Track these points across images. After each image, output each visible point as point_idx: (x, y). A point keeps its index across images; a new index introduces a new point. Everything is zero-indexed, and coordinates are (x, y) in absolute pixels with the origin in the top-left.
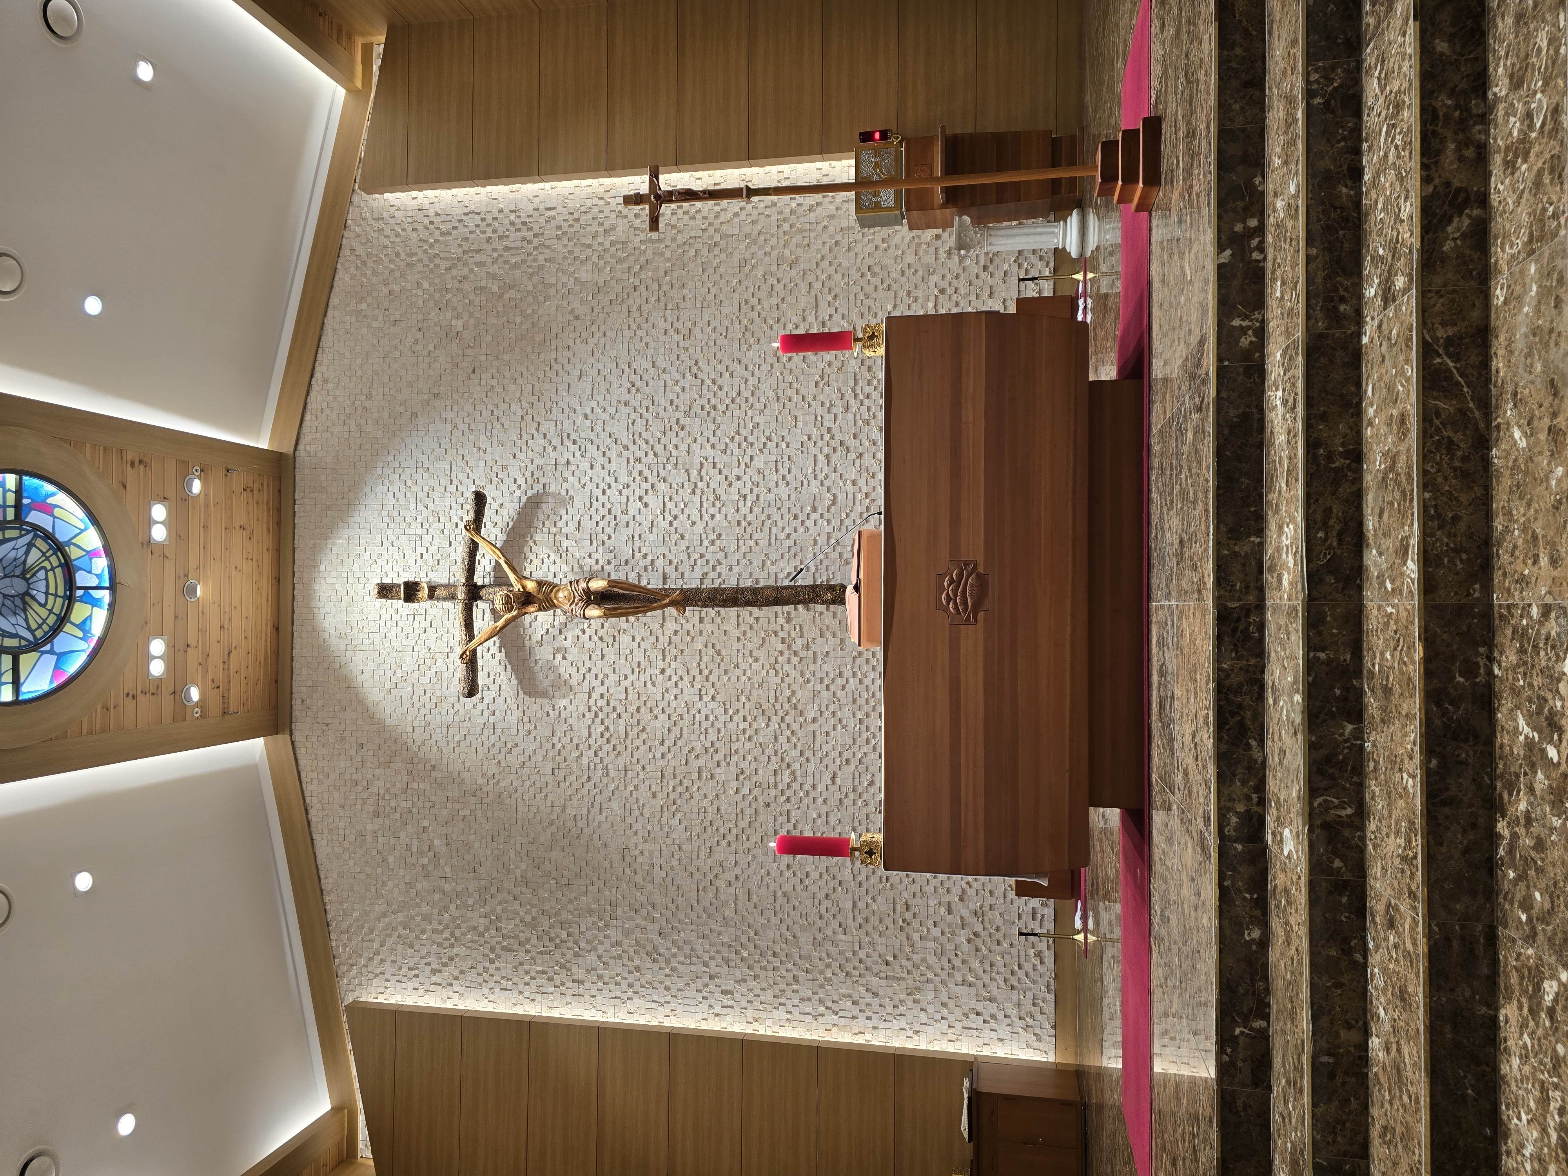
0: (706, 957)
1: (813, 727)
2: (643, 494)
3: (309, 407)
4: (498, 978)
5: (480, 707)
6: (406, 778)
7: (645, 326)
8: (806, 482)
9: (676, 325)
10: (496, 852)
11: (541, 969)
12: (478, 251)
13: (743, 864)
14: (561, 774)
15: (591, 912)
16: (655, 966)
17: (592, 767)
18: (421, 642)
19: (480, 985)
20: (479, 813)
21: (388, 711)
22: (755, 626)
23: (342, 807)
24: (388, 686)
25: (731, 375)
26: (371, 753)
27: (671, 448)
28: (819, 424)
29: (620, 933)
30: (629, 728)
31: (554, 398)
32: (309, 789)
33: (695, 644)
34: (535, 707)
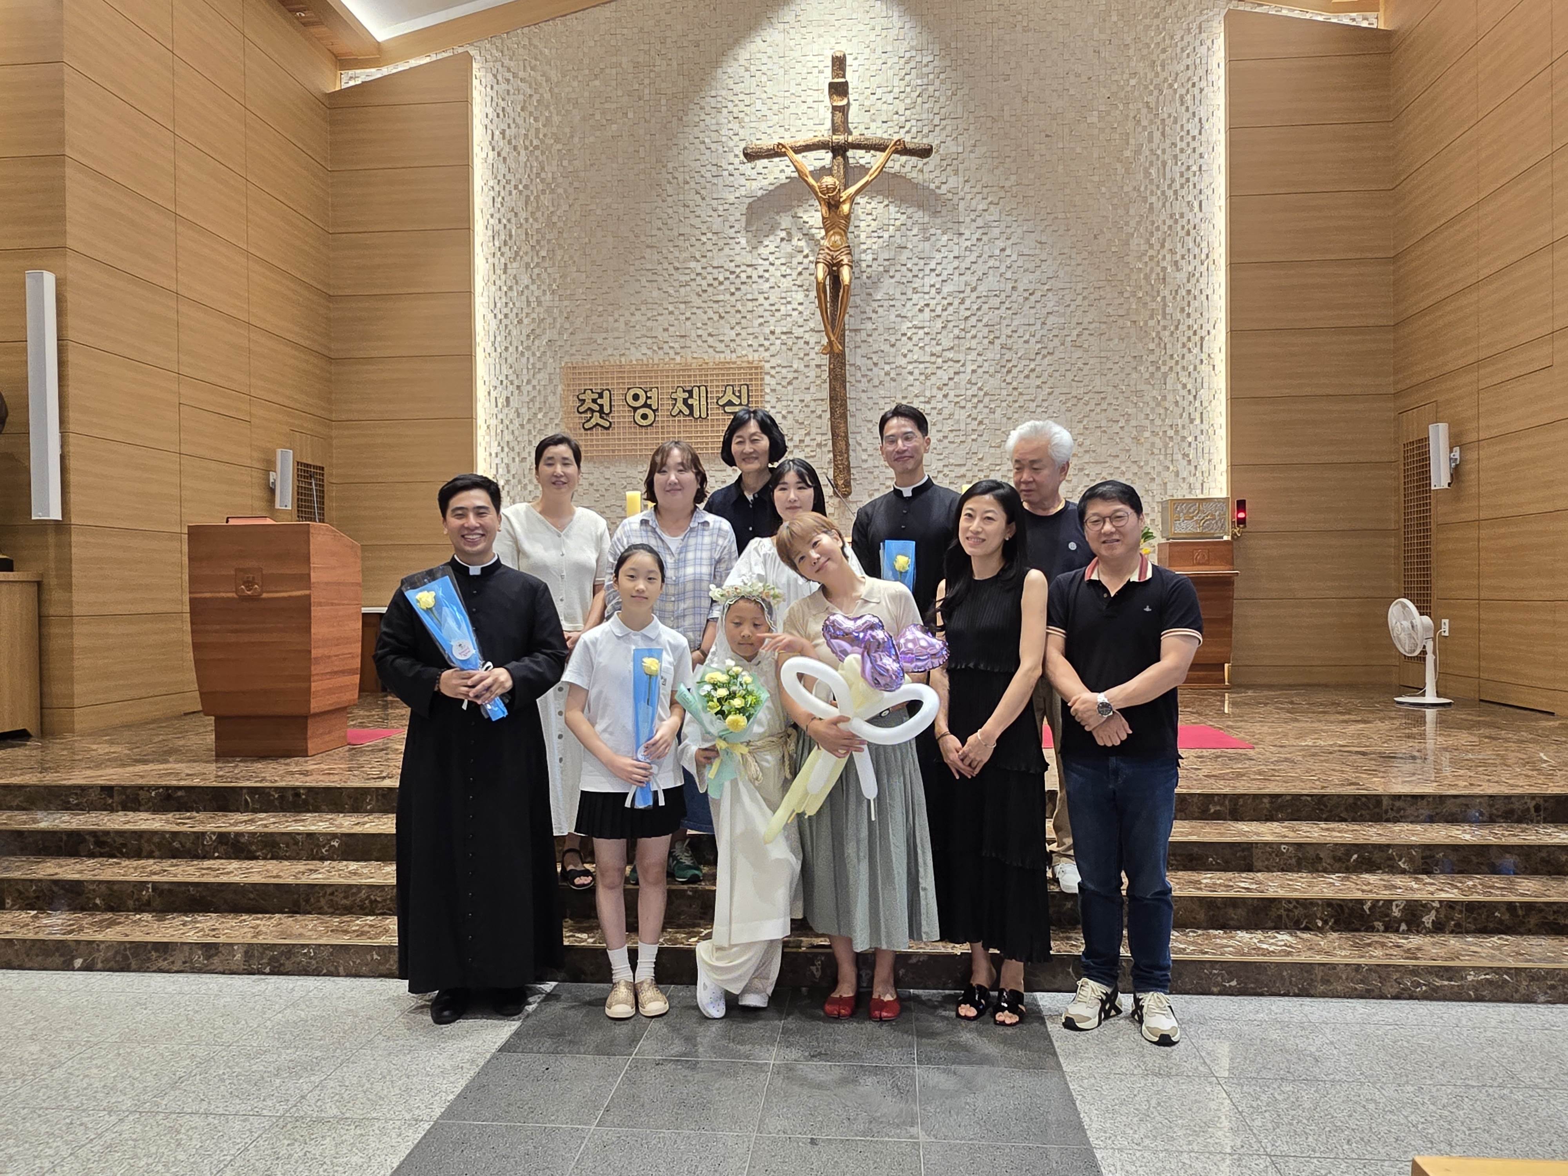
0: (535, 382)
2: (932, 307)
4: (502, 194)
5: (736, 161)
6: (669, 92)
7: (1086, 303)
8: (941, 457)
9: (1085, 332)
10: (609, 185)
11: (513, 233)
14: (680, 242)
15: (564, 277)
16: (523, 338)
17: (687, 271)
18: (793, 99)
19: (496, 178)
20: (642, 166)
21: (729, 70)
22: (814, 415)
23: (641, 30)
24: (753, 68)
25: (1038, 387)
26: (691, 55)
27: (973, 332)
28: (993, 467)
29: (548, 304)
30: (722, 304)
31: (1021, 218)
33: (797, 361)
34: (738, 214)
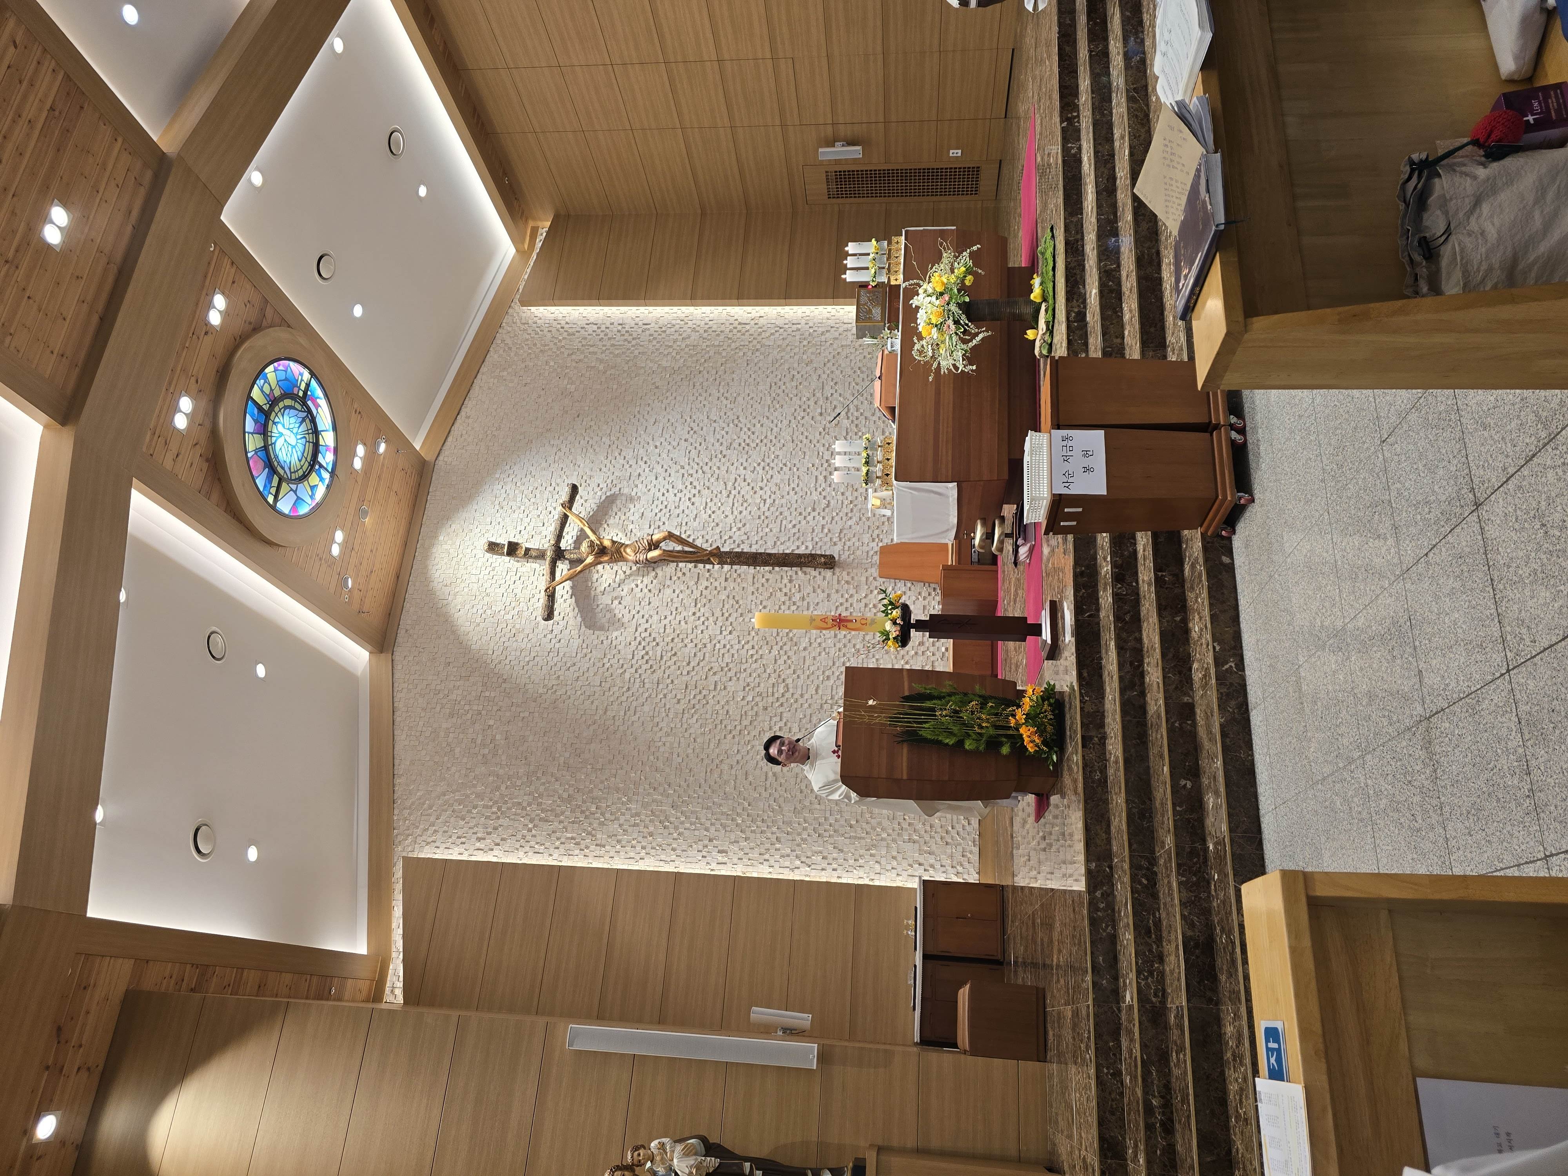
0: (708, 824)
1: (803, 654)
2: (691, 496)
3: (452, 432)
4: (532, 843)
6: (480, 689)
8: (809, 493)
9: (725, 395)
10: (546, 744)
11: (569, 835)
12: (592, 346)
13: (743, 751)
14: (606, 686)
15: (618, 790)
16: (666, 832)
17: (632, 681)
18: (510, 590)
19: (517, 849)
20: (536, 715)
21: (475, 639)
22: (766, 584)
23: (424, 709)
24: (478, 620)
25: (762, 425)
26: (455, 669)
27: (715, 468)
28: (820, 457)
29: (639, 806)
30: (664, 653)
31: (634, 435)
32: (398, 696)
33: (720, 596)
34: (593, 637)
